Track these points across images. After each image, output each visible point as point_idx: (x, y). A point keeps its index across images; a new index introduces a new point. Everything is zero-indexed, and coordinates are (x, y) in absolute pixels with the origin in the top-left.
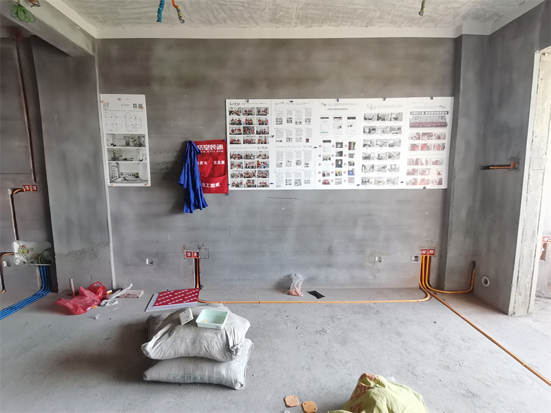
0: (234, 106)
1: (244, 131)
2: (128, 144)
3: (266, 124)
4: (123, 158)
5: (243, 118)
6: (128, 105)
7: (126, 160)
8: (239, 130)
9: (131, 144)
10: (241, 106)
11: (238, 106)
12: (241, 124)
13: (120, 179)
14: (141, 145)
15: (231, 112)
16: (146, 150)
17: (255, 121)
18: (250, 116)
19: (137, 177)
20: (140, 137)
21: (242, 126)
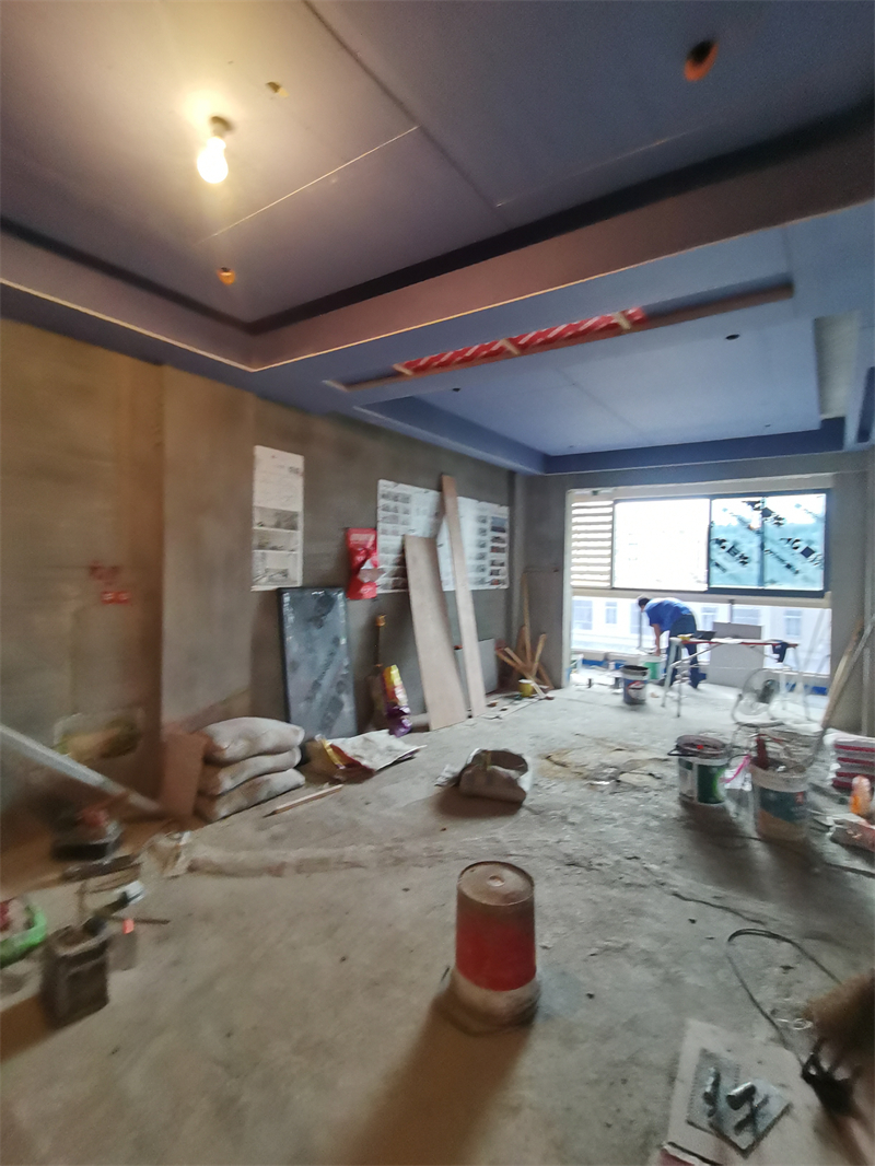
0: (384, 489)
1: (392, 519)
2: (278, 525)
3: (408, 514)
4: (272, 545)
5: (392, 504)
6: (282, 467)
7: (274, 548)
8: (389, 518)
9: (284, 524)
10: (392, 490)
11: (388, 490)
12: (390, 511)
13: (265, 579)
14: (294, 527)
15: (383, 495)
16: (299, 535)
17: (400, 510)
18: (397, 503)
19: (286, 575)
20: (295, 515)
21: (391, 513)
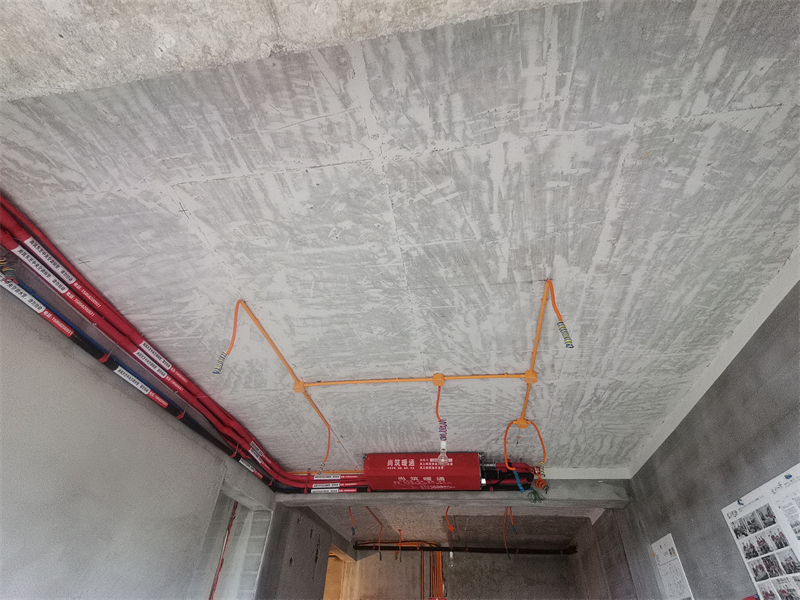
0: (734, 519)
1: (768, 567)
3: (786, 545)
5: (752, 539)
6: (667, 553)
8: (761, 567)
10: (741, 515)
11: (738, 517)
12: (757, 555)
15: (736, 531)
17: (771, 544)
18: (758, 532)
21: (760, 557)
